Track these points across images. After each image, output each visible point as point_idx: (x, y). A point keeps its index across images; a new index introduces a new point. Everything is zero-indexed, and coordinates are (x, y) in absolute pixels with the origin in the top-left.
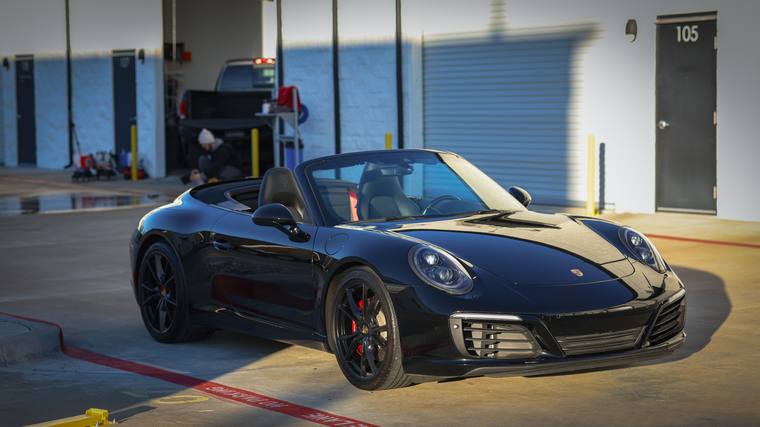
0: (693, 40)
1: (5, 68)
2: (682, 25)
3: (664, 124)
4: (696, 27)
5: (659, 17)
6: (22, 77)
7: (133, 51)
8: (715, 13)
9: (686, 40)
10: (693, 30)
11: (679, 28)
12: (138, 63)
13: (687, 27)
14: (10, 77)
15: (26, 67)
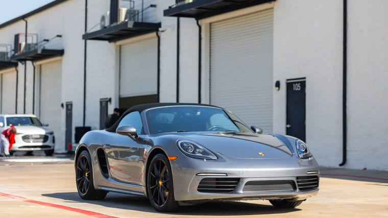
0: (299, 89)
1: (61, 108)
2: (295, 83)
3: (288, 126)
4: (299, 84)
5: (288, 80)
6: (68, 112)
7: (107, 99)
8: (305, 78)
9: (296, 90)
10: (298, 85)
11: (294, 85)
12: (109, 103)
13: (296, 84)
14: (63, 111)
15: (69, 107)
